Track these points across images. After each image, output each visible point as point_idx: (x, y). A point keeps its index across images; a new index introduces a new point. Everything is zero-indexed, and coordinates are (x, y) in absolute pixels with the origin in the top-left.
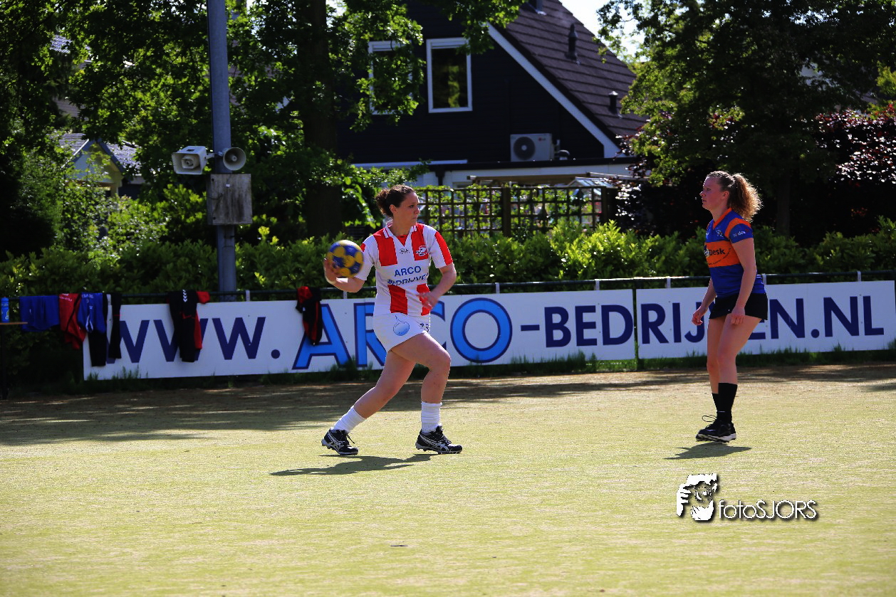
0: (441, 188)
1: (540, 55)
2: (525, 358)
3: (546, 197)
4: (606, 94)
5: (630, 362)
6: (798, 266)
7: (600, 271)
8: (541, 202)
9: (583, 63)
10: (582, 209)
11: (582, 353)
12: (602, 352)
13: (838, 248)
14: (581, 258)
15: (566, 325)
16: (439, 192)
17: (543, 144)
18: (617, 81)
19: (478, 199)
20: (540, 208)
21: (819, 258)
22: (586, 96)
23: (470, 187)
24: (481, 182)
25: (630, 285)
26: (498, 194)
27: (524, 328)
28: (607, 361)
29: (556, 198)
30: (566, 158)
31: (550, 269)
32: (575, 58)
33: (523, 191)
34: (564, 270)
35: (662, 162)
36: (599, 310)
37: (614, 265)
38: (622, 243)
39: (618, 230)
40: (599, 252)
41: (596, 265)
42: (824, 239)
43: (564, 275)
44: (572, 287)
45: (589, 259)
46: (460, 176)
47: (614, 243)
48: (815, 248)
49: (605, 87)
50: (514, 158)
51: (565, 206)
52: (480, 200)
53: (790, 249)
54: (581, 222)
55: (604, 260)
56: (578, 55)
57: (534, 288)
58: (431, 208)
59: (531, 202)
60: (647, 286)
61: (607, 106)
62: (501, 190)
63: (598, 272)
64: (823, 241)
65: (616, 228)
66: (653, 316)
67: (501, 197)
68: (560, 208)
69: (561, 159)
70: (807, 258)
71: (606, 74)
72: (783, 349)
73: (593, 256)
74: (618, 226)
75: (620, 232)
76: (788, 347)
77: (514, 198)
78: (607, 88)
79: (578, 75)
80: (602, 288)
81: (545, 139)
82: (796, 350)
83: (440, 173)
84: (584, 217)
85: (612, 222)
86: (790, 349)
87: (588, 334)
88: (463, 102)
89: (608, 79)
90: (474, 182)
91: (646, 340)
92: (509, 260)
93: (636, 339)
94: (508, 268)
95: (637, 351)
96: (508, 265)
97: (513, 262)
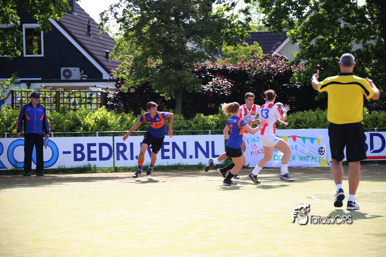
0: (28, 90)
1: (74, 33)
2: (64, 166)
3: (76, 95)
4: (104, 51)
5: (111, 168)
6: (184, 128)
7: (99, 128)
8: (73, 98)
9: (94, 37)
10: (92, 101)
11: (90, 164)
12: (99, 163)
13: (201, 120)
14: (91, 122)
15: (83, 152)
16: (27, 92)
17: (76, 72)
18: (109, 46)
19: (45, 96)
20: (73, 100)
21: (193, 124)
22: (95, 51)
23: (42, 90)
24: (47, 88)
25: (112, 135)
26: (54, 93)
27: (64, 153)
28: (101, 168)
29: (80, 96)
30: (86, 79)
31: (76, 127)
32: (90, 35)
33: (65, 93)
34: (83, 128)
35: (127, 82)
36: (98, 145)
37: (105, 126)
38: (109, 116)
39: (107, 110)
40: (98, 120)
41: (97, 125)
42: (195, 116)
43: (83, 130)
44: (86, 135)
45: (94, 123)
46: (38, 85)
47: (105, 116)
48: (192, 120)
49: (103, 48)
50: (63, 78)
51: (84, 100)
53: (181, 120)
54: (91, 107)
55: (100, 124)
56: (92, 33)
57: (69, 135)
58: (23, 99)
59: (69, 97)
60: (119, 135)
61: (104, 56)
62: (56, 92)
63: (98, 129)
64: (195, 117)
65: (106, 109)
66: (121, 148)
67: (56, 95)
68: (82, 100)
69: (84, 79)
70: (188, 124)
71: (104, 42)
72: (177, 163)
73: (96, 121)
74: (106, 108)
75: (108, 111)
76: (179, 163)
77: (61, 96)
78: (105, 48)
79: (92, 42)
80: (99, 136)
81: (76, 70)
82: (183, 164)
83: (29, 84)
84: (93, 105)
85: (104, 106)
86: (180, 163)
87: (93, 156)
88: (39, 52)
89: (105, 44)
90: (44, 88)
91: (118, 159)
92: (58, 122)
93: (114, 158)
94: (57, 126)
95: (114, 164)
96: (57, 125)
97: (60, 124)
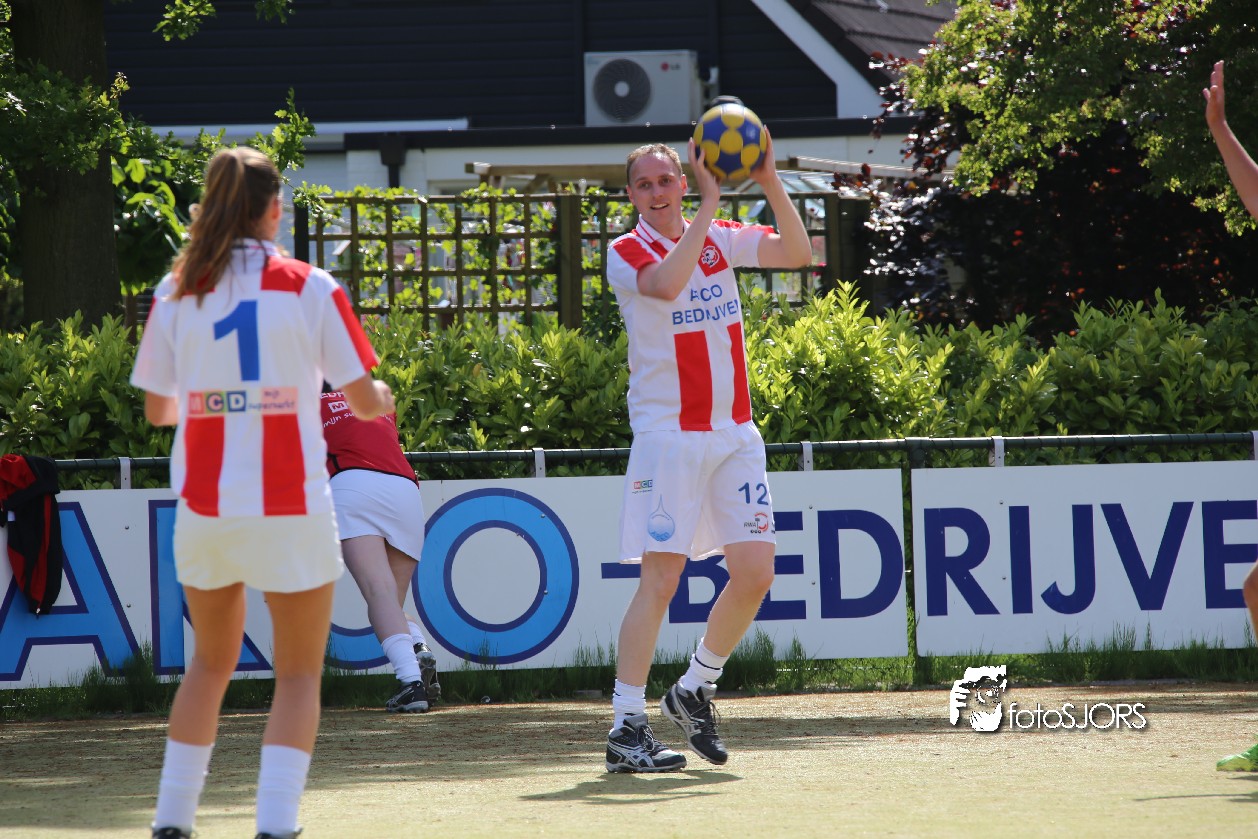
0: (393, 194)
5: (893, 664)
7: (817, 420)
11: (767, 641)
12: (819, 636)
16: (388, 204)
17: (674, 81)
19: (493, 226)
23: (474, 192)
24: (503, 181)
25: (896, 458)
26: (548, 210)
27: (611, 571)
28: (833, 661)
33: (614, 206)
35: (989, 128)
36: (811, 523)
37: (854, 404)
38: (877, 344)
39: (864, 307)
40: (813, 367)
41: (805, 403)
45: (786, 387)
46: (447, 164)
47: (853, 345)
50: (595, 116)
52: (500, 228)
55: (825, 392)
58: (367, 250)
60: (940, 460)
62: (556, 201)
63: (811, 422)
65: (858, 305)
66: (956, 542)
67: (557, 222)
73: (796, 379)
74: (862, 296)
75: (868, 313)
77: (590, 225)
80: (819, 466)
81: (677, 67)
83: (394, 153)
85: (847, 286)
87: (783, 588)
90: (484, 178)
91: (938, 606)
92: (572, 388)
93: (911, 604)
94: (568, 408)
95: (913, 637)
96: (567, 402)
97: (584, 393)
